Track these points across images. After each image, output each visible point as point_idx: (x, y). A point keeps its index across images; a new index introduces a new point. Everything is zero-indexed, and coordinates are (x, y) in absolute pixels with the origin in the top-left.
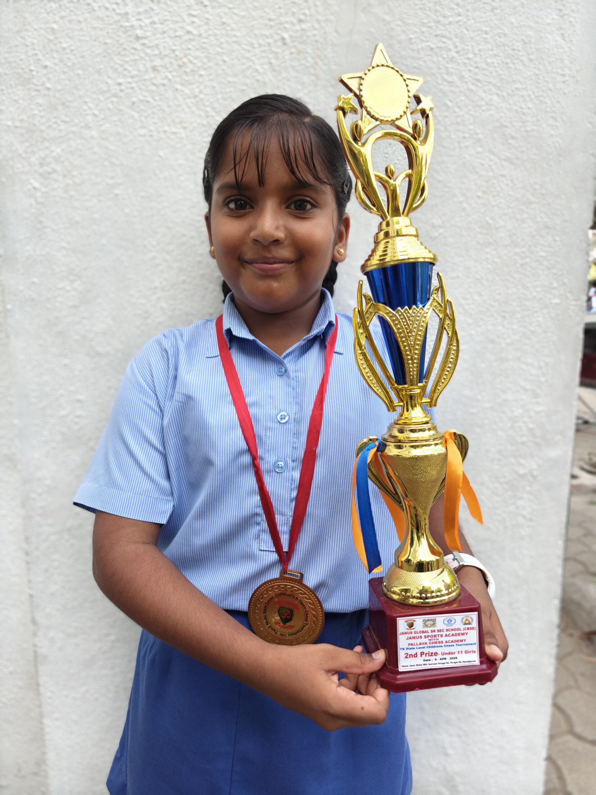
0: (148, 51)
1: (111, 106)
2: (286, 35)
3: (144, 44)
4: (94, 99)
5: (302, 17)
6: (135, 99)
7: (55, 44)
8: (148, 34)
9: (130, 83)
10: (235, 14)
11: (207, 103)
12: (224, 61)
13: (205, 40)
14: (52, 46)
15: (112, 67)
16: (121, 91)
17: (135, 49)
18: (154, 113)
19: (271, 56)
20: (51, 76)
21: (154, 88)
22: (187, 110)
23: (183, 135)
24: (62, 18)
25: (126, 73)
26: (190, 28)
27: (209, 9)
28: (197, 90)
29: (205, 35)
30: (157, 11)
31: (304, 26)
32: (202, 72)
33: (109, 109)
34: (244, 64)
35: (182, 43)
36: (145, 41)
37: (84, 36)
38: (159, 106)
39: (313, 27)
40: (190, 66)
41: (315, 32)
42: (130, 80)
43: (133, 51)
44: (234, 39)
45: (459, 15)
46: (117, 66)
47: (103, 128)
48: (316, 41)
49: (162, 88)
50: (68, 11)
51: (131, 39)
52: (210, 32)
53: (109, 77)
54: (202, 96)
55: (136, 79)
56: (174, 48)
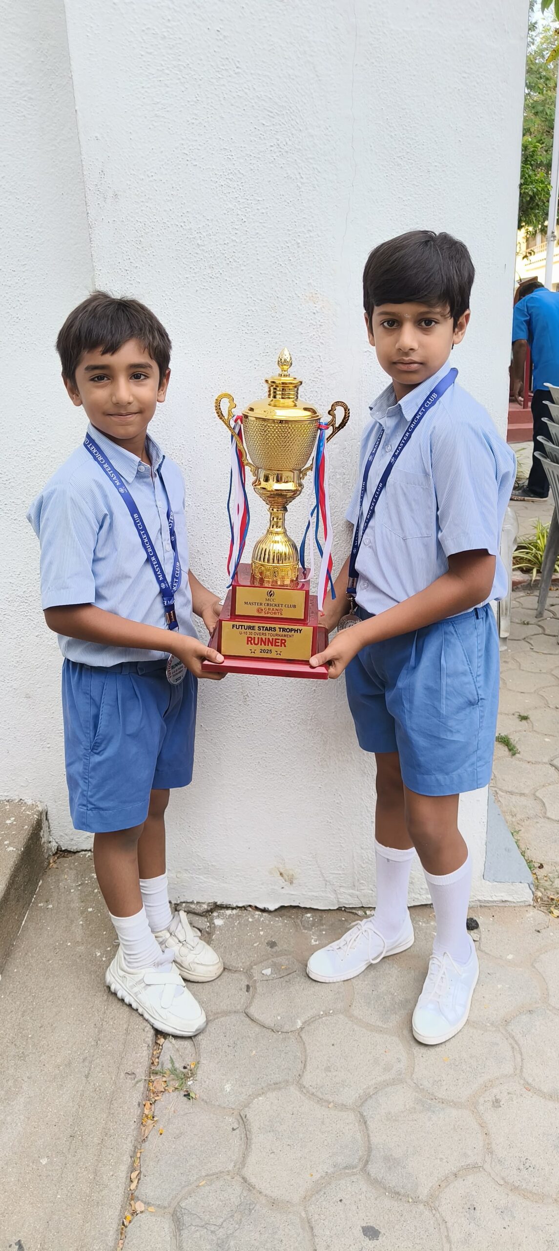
0: (206, 255)
1: (181, 293)
2: (299, 241)
3: (203, 250)
4: (170, 289)
5: (310, 228)
6: (197, 288)
7: (142, 252)
8: (206, 243)
9: (194, 277)
10: (264, 227)
11: (247, 289)
12: (258, 260)
13: (245, 246)
14: (140, 253)
15: (181, 267)
16: (188, 283)
17: (197, 253)
18: (211, 297)
19: (290, 255)
20: (140, 274)
21: (210, 280)
22: (233, 294)
23: (231, 311)
24: (146, 233)
25: (191, 270)
26: (234, 238)
27: (246, 224)
28: (239, 280)
29: (244, 243)
30: (211, 227)
31: (311, 234)
32: (243, 268)
33: (180, 295)
34: (271, 261)
35: (229, 249)
36: (203, 248)
37: (162, 245)
38: (214, 292)
39: (318, 235)
40: (235, 264)
41: (319, 238)
42: (194, 275)
43: (195, 255)
44: (264, 244)
45: (417, 224)
46: (185, 266)
47: (176, 308)
48: (320, 244)
49: (216, 280)
50: (150, 229)
51: (194, 247)
52: (248, 240)
53: (180, 274)
54: (243, 284)
55: (198, 275)
56: (224, 252)
